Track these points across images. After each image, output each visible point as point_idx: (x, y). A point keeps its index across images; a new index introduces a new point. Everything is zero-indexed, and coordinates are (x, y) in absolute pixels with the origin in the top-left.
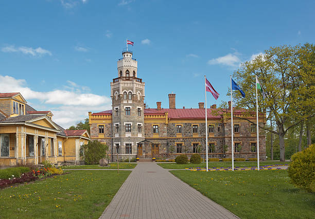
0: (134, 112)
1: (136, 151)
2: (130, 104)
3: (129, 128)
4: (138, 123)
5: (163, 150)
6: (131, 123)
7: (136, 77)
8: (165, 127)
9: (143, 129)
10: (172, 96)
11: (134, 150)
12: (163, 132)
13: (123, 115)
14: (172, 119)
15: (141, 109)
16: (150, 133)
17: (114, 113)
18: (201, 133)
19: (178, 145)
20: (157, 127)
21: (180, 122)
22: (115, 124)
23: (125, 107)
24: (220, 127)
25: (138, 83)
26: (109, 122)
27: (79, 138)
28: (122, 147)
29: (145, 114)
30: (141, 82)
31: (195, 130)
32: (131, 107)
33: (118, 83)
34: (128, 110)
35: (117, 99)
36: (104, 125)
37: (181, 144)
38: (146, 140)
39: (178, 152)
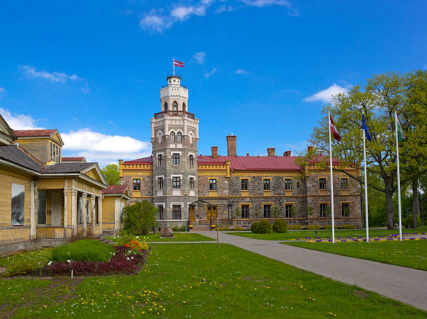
0: (185, 160)
1: (187, 216)
2: (180, 150)
3: (178, 183)
4: (190, 176)
5: (223, 214)
6: (181, 176)
7: (187, 111)
8: (226, 182)
9: (196, 184)
10: (231, 139)
11: (185, 214)
12: (224, 189)
13: (169, 165)
14: (235, 171)
15: (194, 157)
16: (206, 189)
17: (156, 162)
18: (274, 190)
19: (243, 206)
20: (214, 182)
21: (246, 174)
22: (157, 177)
23: (172, 153)
24: (300, 182)
25: (189, 119)
26: (148, 174)
27: (120, 197)
28: (168, 209)
29: (199, 164)
30: (193, 118)
31: (267, 187)
32: (180, 153)
33: (162, 119)
34: (176, 157)
35: (160, 141)
36: (141, 178)
37: (247, 206)
38: (201, 200)
39: (243, 217)
